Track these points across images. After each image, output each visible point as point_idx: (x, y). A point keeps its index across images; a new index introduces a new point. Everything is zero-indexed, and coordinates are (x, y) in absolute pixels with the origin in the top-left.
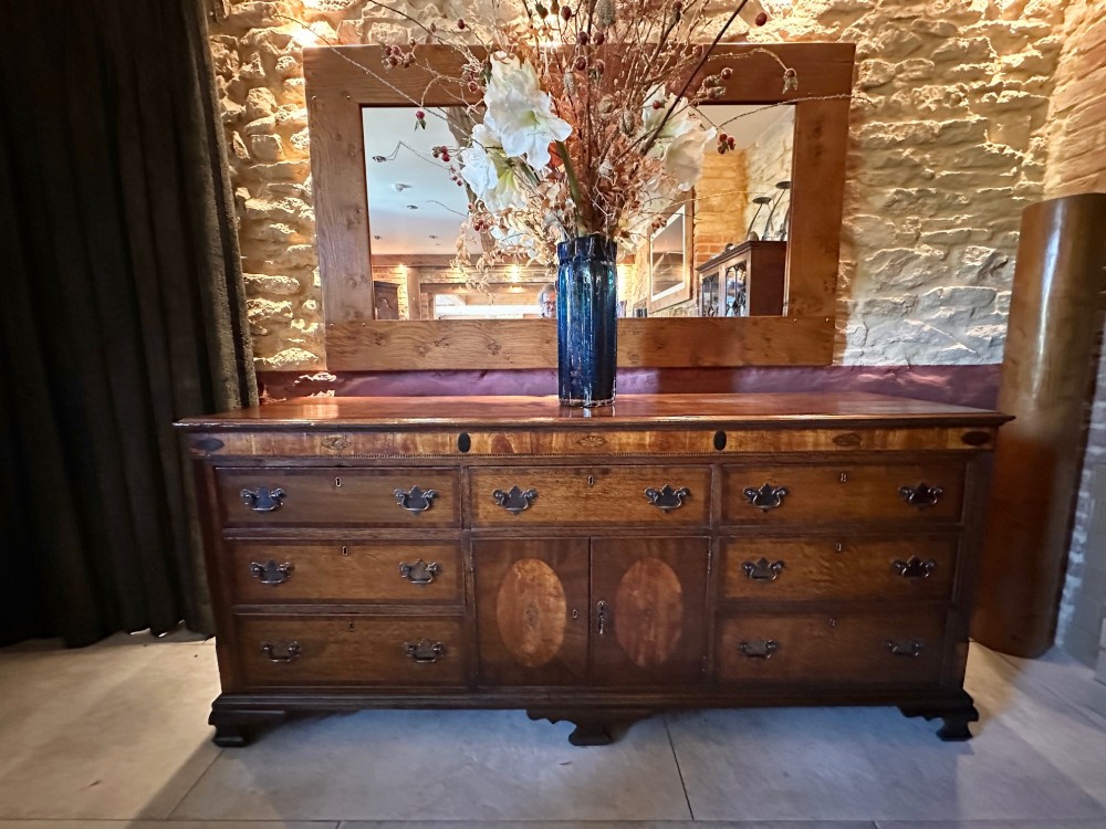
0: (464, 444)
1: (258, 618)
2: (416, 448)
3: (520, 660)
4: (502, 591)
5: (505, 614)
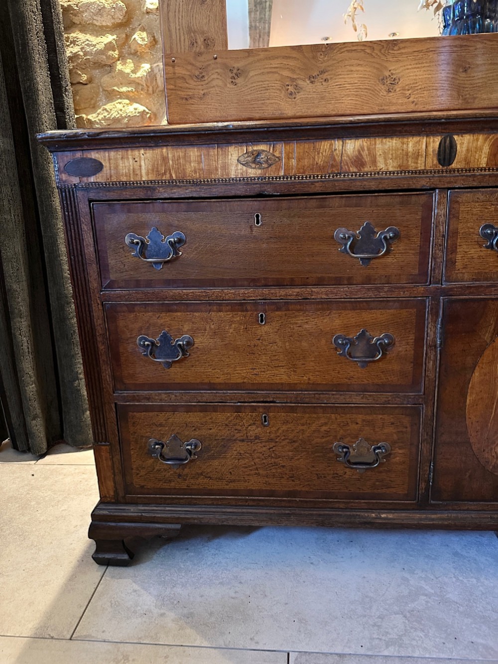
0: (446, 154)
1: (147, 409)
2: (374, 162)
3: (491, 467)
4: (476, 374)
5: (477, 405)
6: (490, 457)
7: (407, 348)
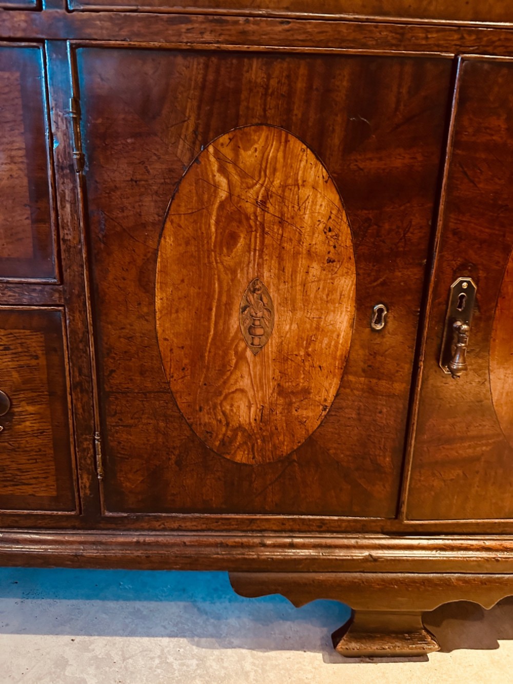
3: (217, 443)
4: (168, 241)
5: (177, 312)
6: (214, 422)
7: (11, 170)
